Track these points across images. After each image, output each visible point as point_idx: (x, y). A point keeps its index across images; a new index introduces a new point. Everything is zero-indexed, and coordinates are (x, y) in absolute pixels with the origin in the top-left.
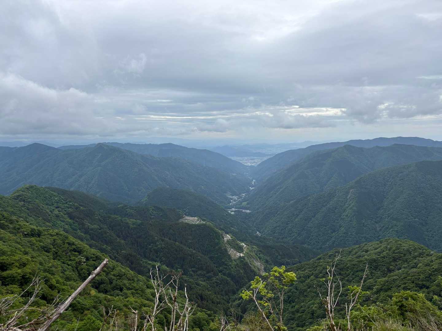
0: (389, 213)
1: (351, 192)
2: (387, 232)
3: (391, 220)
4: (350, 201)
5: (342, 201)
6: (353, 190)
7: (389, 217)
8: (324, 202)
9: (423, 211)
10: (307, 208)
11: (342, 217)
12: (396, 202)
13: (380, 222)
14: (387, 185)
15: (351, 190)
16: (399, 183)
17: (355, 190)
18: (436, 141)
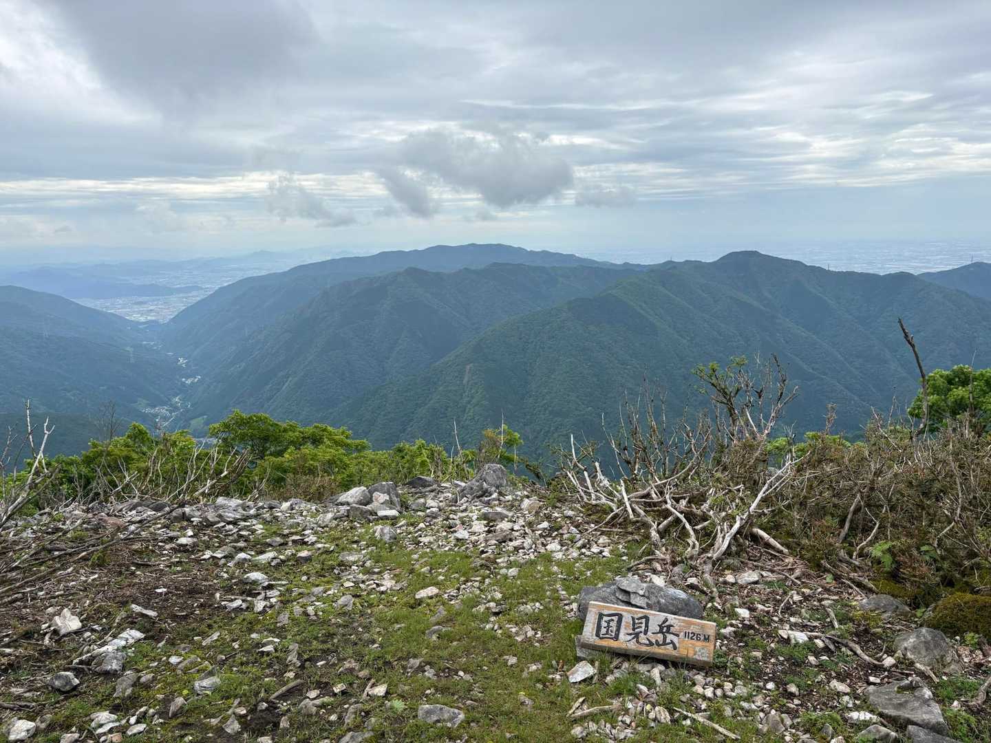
0: (545, 404)
1: (467, 371)
2: (549, 439)
3: (551, 417)
4: (471, 389)
5: (456, 391)
6: (471, 365)
7: (545, 410)
8: (419, 398)
9: (596, 392)
10: (384, 416)
11: (462, 423)
12: (551, 382)
13: (531, 423)
14: (527, 349)
15: (468, 367)
16: (548, 345)
17: (476, 364)
18: (531, 251)
